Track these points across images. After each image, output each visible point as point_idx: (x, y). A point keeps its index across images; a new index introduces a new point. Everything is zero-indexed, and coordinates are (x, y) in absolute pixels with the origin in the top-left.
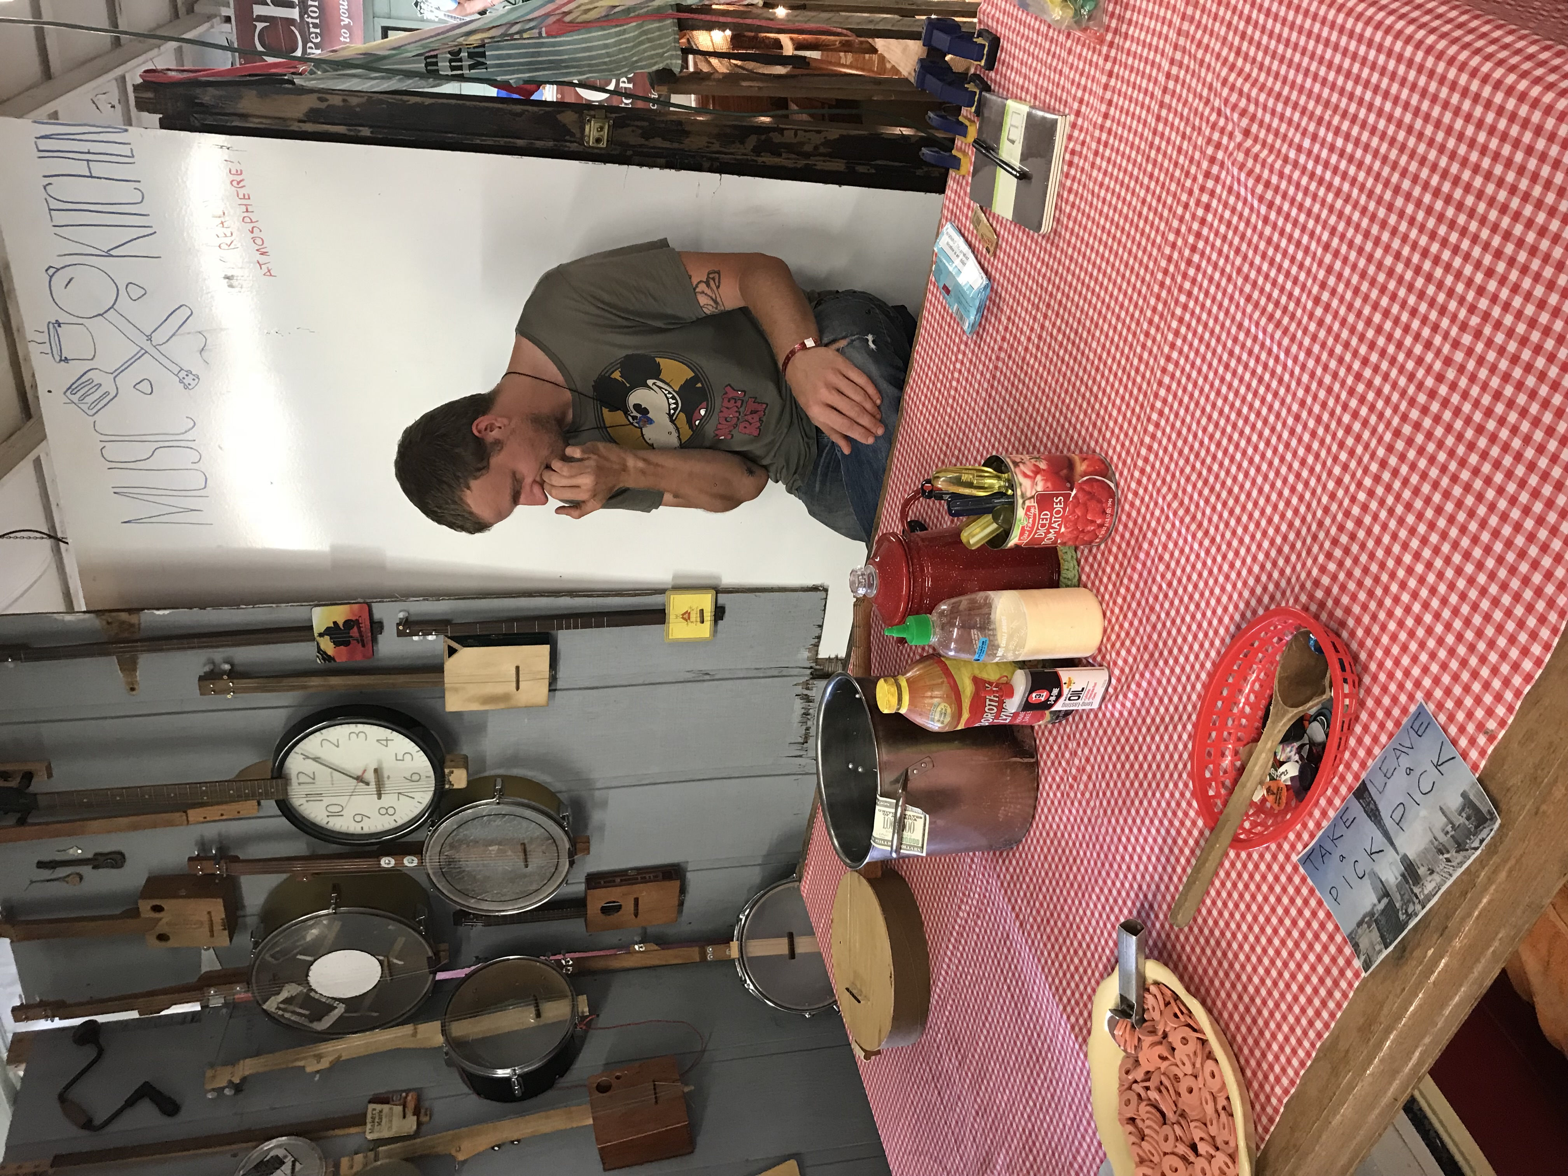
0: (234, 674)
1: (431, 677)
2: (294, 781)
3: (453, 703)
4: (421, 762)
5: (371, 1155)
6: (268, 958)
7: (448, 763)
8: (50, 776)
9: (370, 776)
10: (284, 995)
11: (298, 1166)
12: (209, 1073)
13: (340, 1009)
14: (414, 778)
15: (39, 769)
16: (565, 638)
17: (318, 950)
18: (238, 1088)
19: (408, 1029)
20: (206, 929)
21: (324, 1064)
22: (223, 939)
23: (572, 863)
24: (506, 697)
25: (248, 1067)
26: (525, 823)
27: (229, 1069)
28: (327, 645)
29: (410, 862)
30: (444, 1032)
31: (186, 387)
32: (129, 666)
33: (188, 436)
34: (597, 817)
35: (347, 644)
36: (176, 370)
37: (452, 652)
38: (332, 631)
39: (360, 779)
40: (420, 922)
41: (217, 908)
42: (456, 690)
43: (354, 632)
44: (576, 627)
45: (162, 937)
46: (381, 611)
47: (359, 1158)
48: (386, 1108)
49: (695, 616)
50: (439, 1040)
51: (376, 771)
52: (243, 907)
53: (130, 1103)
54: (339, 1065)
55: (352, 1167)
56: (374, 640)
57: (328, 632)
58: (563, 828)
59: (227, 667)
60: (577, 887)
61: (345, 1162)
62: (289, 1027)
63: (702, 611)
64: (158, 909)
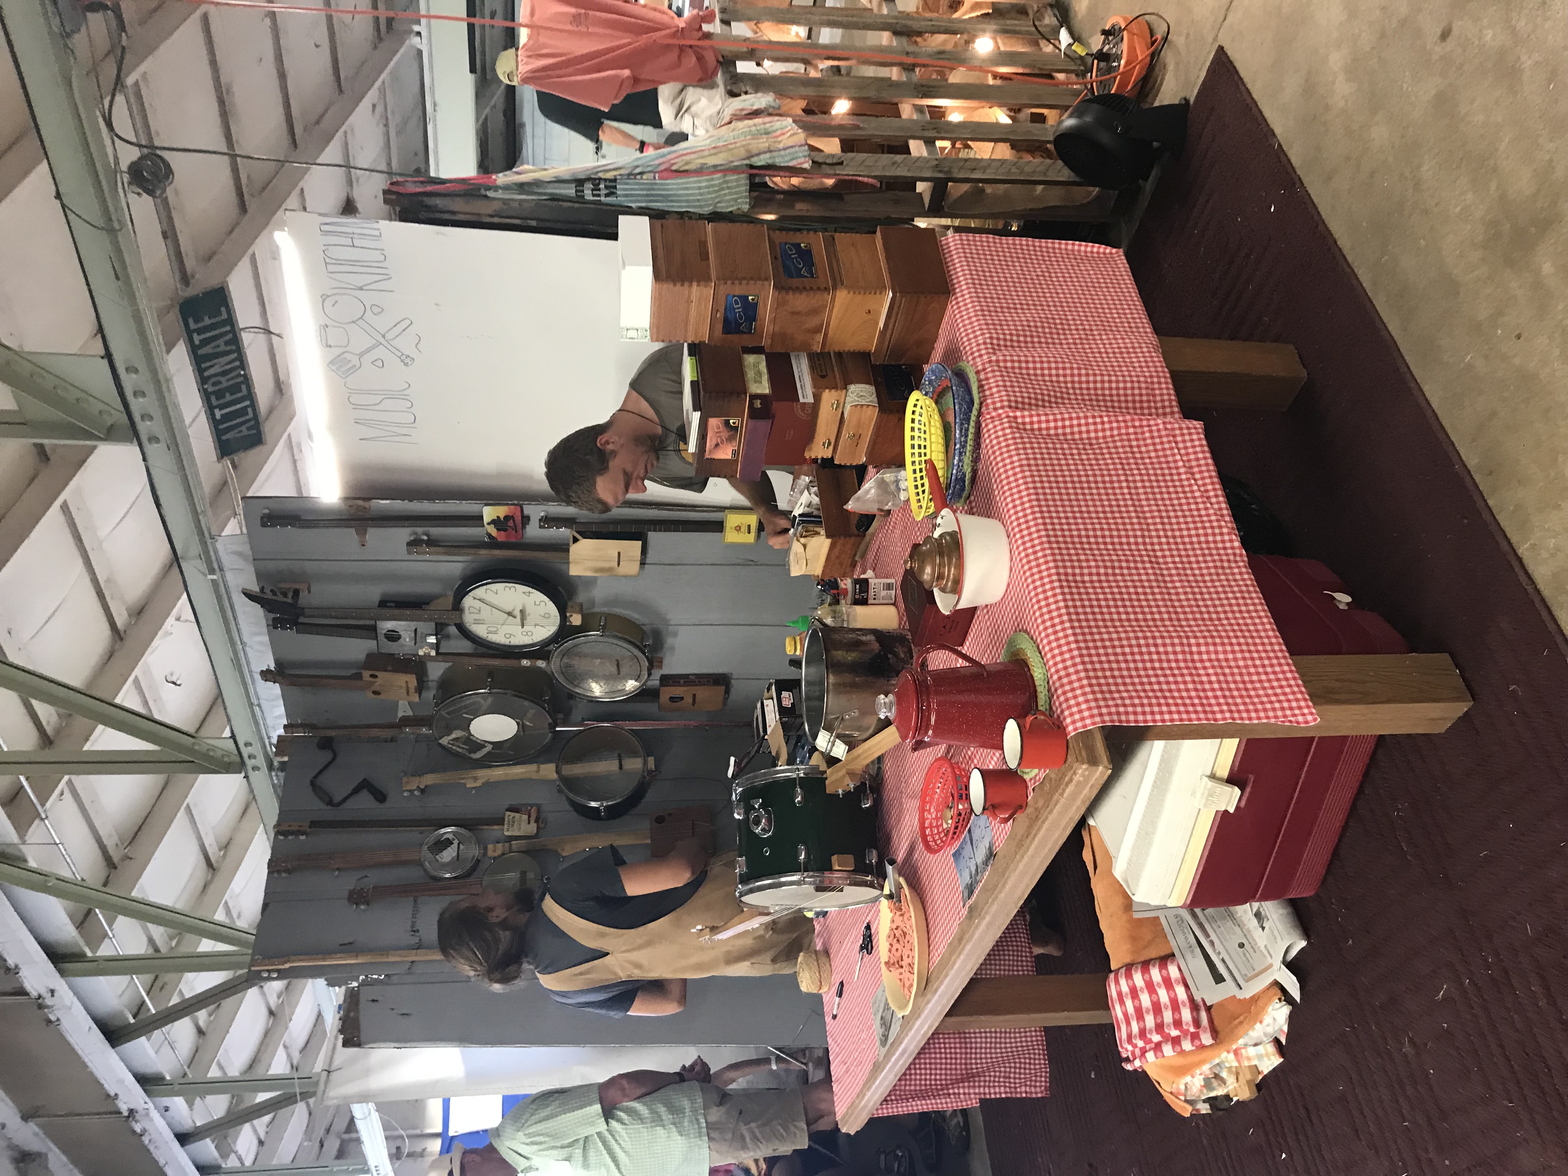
0: (432, 543)
1: (562, 555)
2: (466, 611)
3: (575, 570)
4: (551, 608)
5: (507, 845)
6: (443, 713)
7: (569, 609)
8: (309, 592)
9: (517, 613)
10: (453, 736)
11: (462, 847)
12: (405, 779)
13: (489, 748)
14: (547, 616)
15: (302, 587)
16: (653, 537)
17: (477, 713)
18: (423, 791)
19: (533, 767)
20: (404, 691)
21: (478, 784)
22: (416, 698)
23: (650, 675)
24: (610, 569)
25: (429, 779)
26: (619, 649)
27: (418, 778)
28: (492, 530)
29: (541, 664)
30: (558, 772)
31: (406, 364)
32: (362, 532)
33: (405, 392)
34: (670, 641)
35: (505, 530)
36: (399, 354)
37: (575, 540)
38: (495, 522)
39: (510, 614)
40: (545, 701)
41: (412, 680)
42: (577, 563)
43: (511, 523)
44: (660, 530)
45: (376, 693)
46: (529, 510)
47: (500, 846)
48: (517, 815)
49: (744, 529)
50: (555, 776)
51: (521, 611)
52: (427, 676)
53: (356, 791)
54: (489, 785)
55: (494, 851)
56: (524, 527)
57: (493, 522)
58: (644, 653)
59: (425, 538)
60: (655, 682)
61: (490, 847)
62: (456, 754)
63: (749, 526)
64: (372, 676)
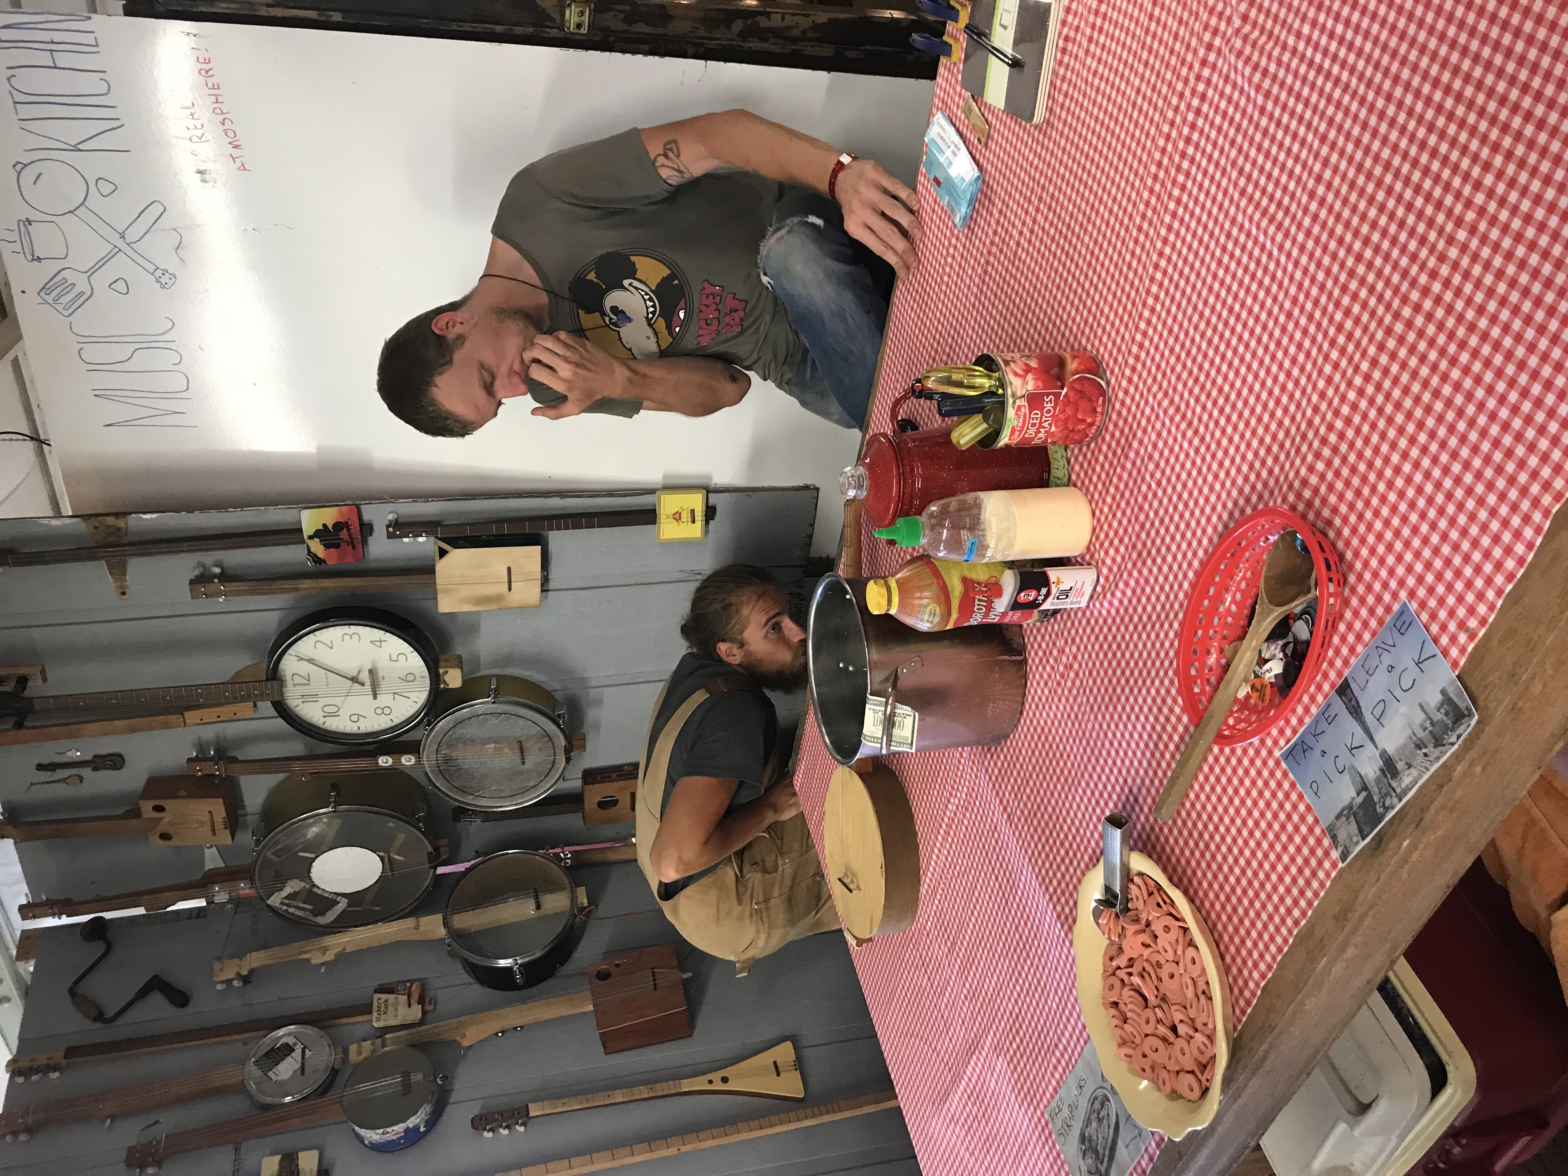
0: (226, 577)
1: (421, 579)
2: (289, 683)
3: (446, 605)
4: (414, 662)
5: (379, 1041)
6: (269, 855)
7: (442, 663)
8: (45, 679)
9: (365, 677)
10: (287, 891)
11: (308, 1053)
12: (217, 966)
13: (343, 904)
14: (408, 678)
15: (32, 671)
16: (557, 539)
17: (320, 847)
18: (246, 980)
19: (410, 922)
20: (208, 828)
21: (330, 956)
22: (225, 838)
23: (568, 760)
24: (498, 598)
25: (255, 960)
26: (521, 722)
27: (236, 961)
28: (317, 547)
29: (407, 760)
30: (445, 925)
31: (163, 287)
32: (118, 570)
33: (167, 337)
34: (591, 714)
35: (337, 546)
36: (151, 268)
37: (443, 553)
38: (321, 534)
39: (354, 680)
40: (419, 820)
41: (218, 808)
42: (447, 591)
43: (344, 535)
44: (567, 528)
45: (165, 836)
46: (370, 513)
47: (367, 1045)
48: (391, 997)
49: (686, 516)
50: (442, 932)
51: (370, 671)
52: (243, 807)
53: (142, 994)
54: (343, 957)
55: (360, 1053)
56: (364, 542)
57: (317, 534)
58: (559, 726)
59: (217, 570)
60: (574, 783)
61: (353, 1048)
62: (294, 921)
63: (693, 511)
64: (159, 809)
